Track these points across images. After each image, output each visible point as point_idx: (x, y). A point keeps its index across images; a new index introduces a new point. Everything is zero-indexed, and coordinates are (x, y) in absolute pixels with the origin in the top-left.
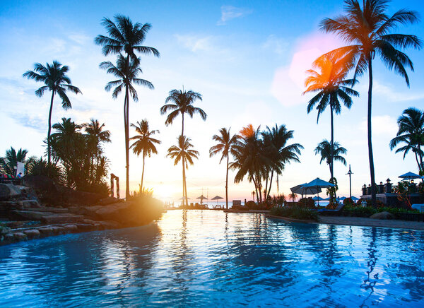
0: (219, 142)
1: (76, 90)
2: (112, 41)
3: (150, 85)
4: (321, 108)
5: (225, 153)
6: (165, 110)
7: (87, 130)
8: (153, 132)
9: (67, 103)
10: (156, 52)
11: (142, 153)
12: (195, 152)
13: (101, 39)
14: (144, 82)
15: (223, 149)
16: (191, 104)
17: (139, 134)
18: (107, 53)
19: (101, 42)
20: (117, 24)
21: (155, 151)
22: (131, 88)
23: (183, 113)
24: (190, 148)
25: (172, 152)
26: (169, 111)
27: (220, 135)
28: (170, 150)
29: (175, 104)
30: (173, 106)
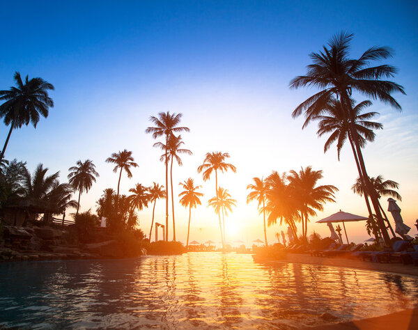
0: (254, 190)
1: (135, 165)
2: (156, 129)
3: (190, 152)
4: (340, 146)
5: (261, 199)
6: (201, 169)
7: (151, 191)
8: (197, 187)
9: (130, 175)
10: (187, 129)
11: (189, 205)
12: (233, 200)
13: (149, 130)
14: (185, 151)
15: (259, 195)
16: (223, 161)
17: (186, 190)
18: (156, 137)
19: (149, 131)
20: (159, 118)
21: (199, 202)
22: (177, 157)
23: (216, 169)
24: (228, 197)
25: (212, 202)
26: (205, 169)
27: (254, 183)
28: (210, 201)
29: (209, 163)
30: (207, 165)
